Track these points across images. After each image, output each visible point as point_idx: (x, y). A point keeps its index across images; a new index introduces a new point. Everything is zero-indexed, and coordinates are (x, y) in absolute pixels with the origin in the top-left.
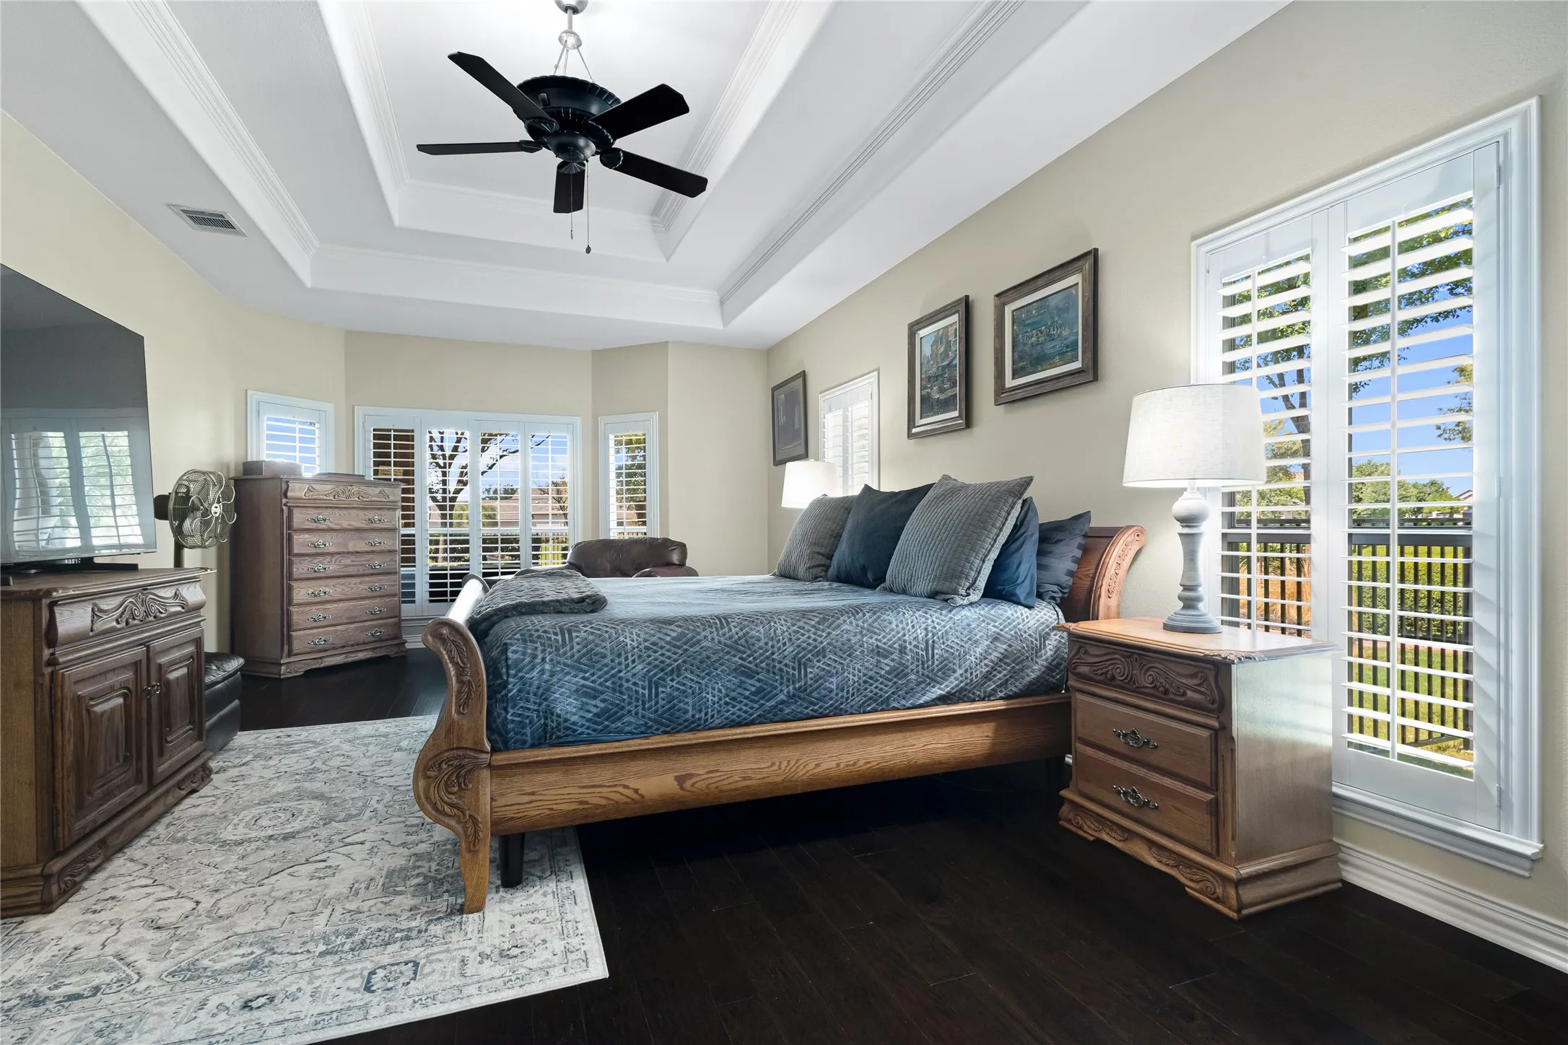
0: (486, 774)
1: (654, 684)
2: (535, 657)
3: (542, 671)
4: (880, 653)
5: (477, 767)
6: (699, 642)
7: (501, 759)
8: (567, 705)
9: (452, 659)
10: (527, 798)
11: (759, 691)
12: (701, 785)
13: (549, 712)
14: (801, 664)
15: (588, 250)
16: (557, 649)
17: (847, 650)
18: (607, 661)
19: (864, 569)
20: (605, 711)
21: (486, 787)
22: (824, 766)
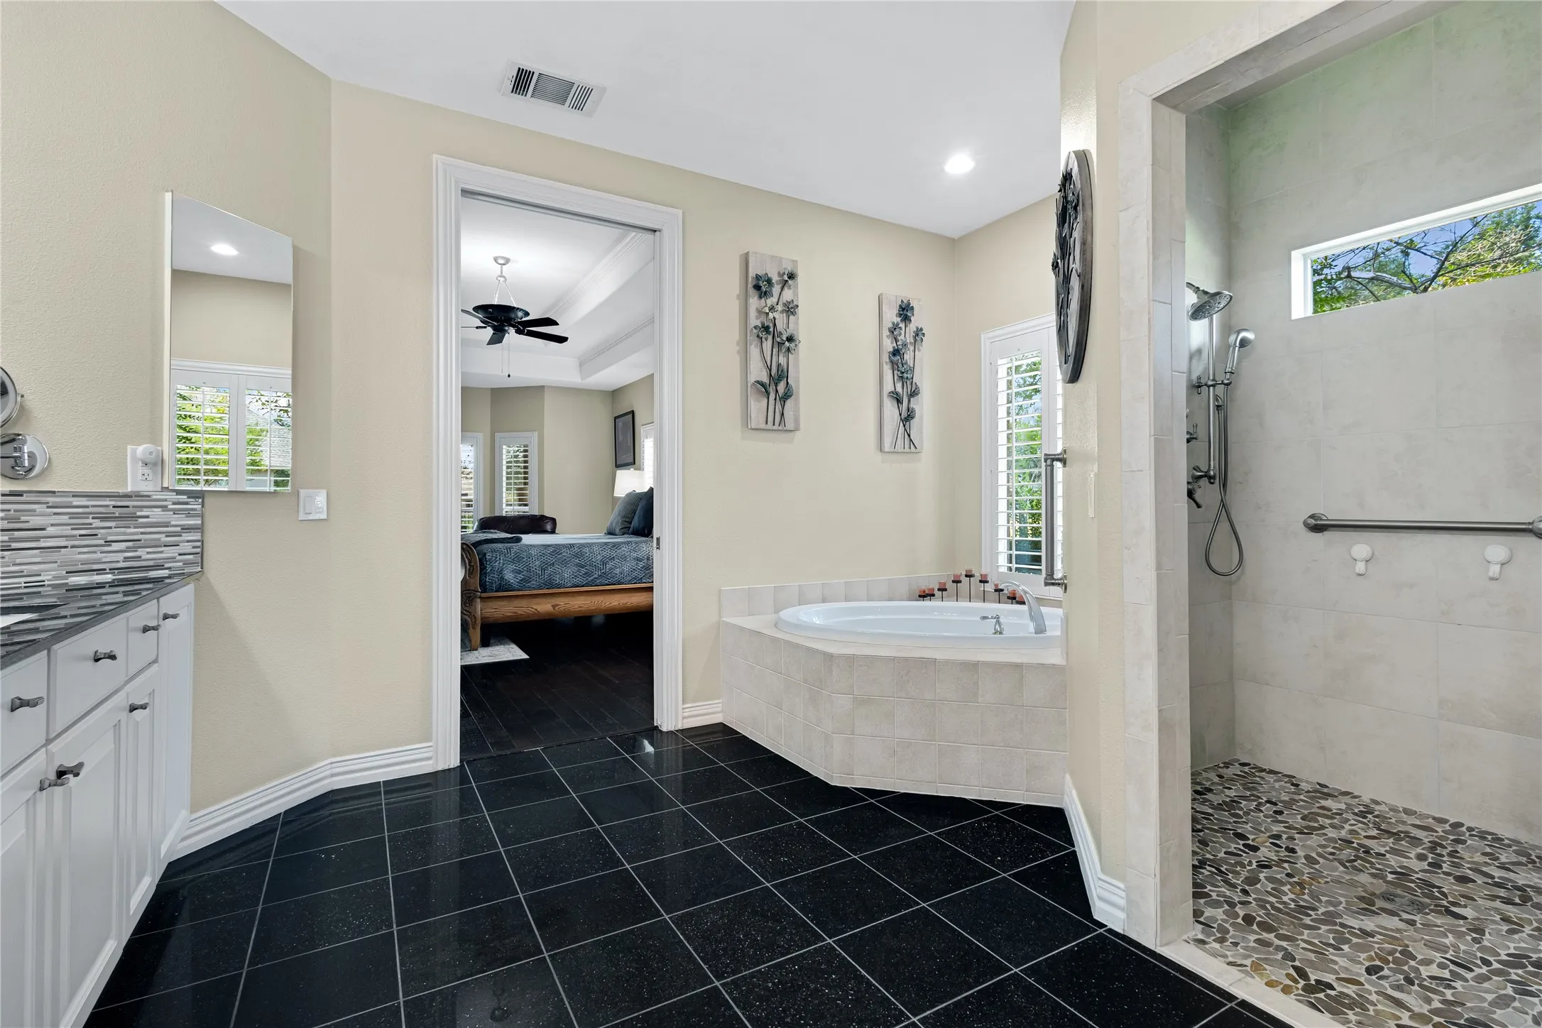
0: (479, 600)
1: (543, 570)
2: (497, 558)
3: (500, 563)
4: (638, 560)
5: (475, 597)
6: (561, 553)
7: (484, 595)
8: (509, 576)
9: (467, 557)
10: (494, 610)
11: (586, 573)
12: (562, 609)
13: (502, 578)
14: (604, 563)
15: (509, 376)
16: (505, 555)
17: (624, 558)
18: (524, 560)
19: (644, 528)
20: (523, 579)
21: (479, 605)
22: (613, 604)
